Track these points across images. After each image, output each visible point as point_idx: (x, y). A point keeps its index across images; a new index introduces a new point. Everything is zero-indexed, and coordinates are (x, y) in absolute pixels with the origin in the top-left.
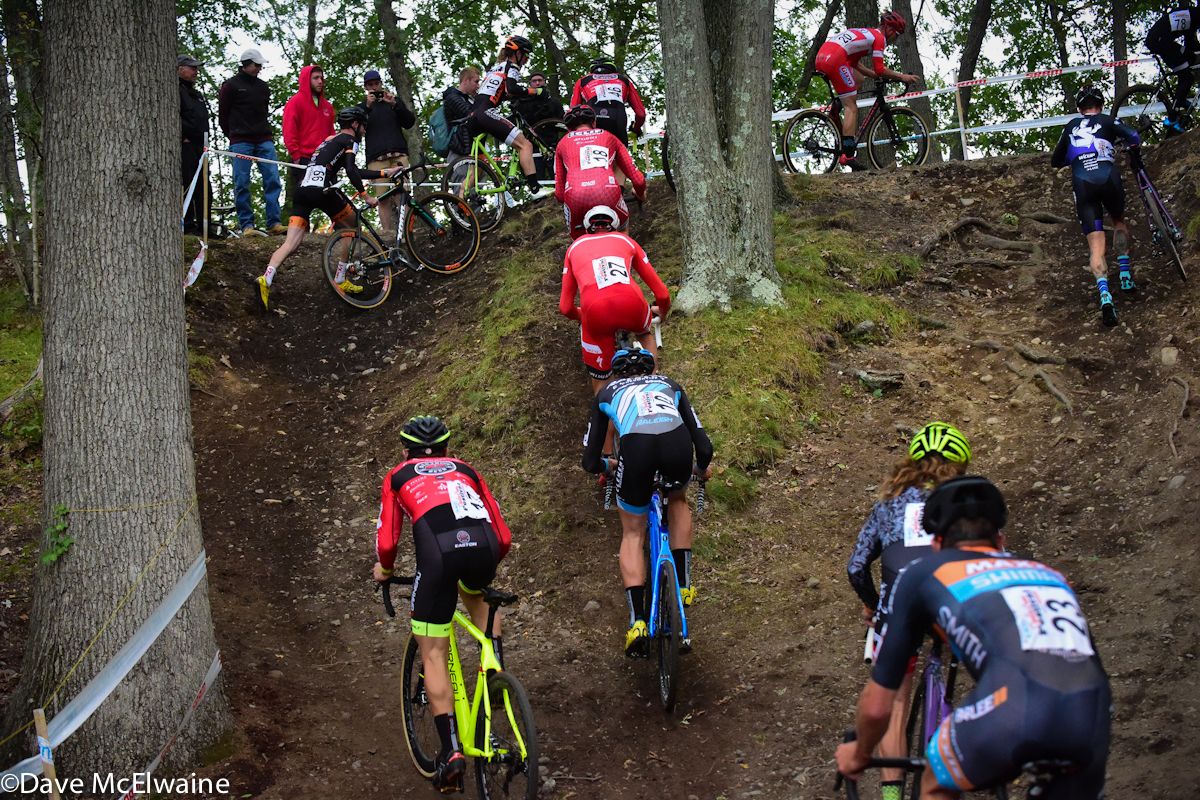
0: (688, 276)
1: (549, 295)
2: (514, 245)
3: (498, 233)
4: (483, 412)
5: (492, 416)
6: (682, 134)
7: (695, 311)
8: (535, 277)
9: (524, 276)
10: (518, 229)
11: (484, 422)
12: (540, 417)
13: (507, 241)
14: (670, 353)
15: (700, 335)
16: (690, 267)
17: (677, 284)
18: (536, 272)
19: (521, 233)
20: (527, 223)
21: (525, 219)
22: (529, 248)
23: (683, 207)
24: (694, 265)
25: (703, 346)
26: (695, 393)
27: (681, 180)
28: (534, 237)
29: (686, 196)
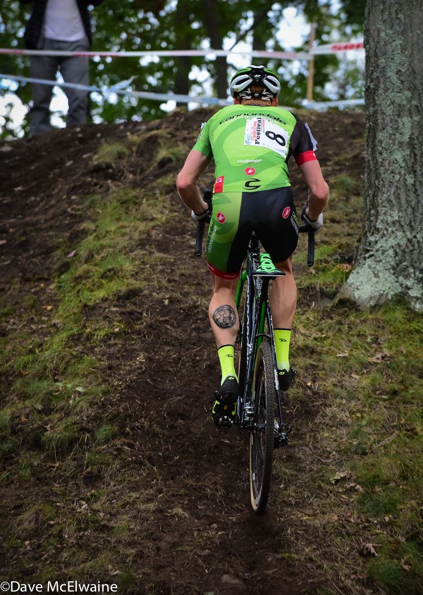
0: (368, 251)
1: (161, 255)
2: (113, 177)
3: (90, 158)
4: (47, 411)
5: (60, 419)
6: (385, 45)
7: (372, 303)
8: (142, 226)
9: (125, 223)
10: (120, 156)
11: (48, 427)
12: (133, 429)
13: (102, 171)
14: (331, 358)
15: (376, 340)
16: (372, 239)
17: (349, 261)
18: (144, 219)
19: (124, 162)
20: (134, 148)
21: (132, 144)
22: (135, 185)
23: (374, 151)
24: (378, 236)
25: (379, 356)
26: (364, 422)
27: (375, 112)
28: (143, 171)
29: (380, 135)
